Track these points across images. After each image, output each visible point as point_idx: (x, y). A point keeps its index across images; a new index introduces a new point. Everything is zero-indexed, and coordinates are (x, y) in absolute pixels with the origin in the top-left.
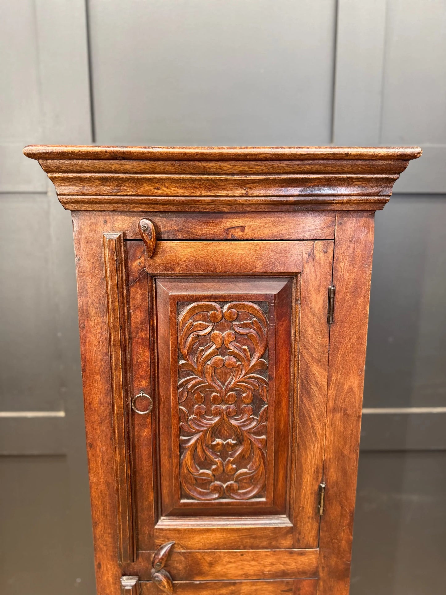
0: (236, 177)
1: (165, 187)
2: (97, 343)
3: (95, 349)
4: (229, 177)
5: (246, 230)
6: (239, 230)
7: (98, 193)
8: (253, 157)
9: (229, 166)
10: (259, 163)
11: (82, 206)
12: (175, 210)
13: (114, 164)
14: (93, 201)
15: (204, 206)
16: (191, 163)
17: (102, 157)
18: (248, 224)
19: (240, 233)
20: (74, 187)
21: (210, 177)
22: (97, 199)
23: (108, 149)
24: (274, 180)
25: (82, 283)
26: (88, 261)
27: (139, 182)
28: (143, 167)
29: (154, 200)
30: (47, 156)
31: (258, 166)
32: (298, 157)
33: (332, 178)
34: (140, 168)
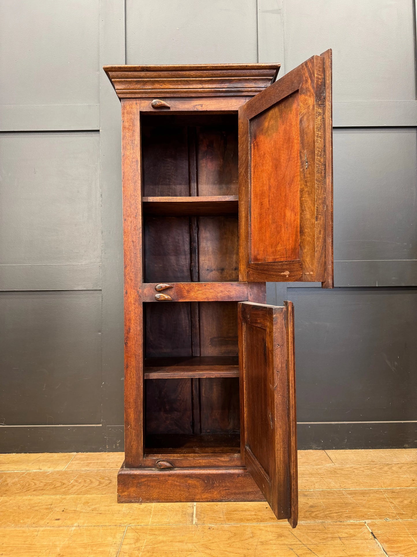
0: (197, 79)
1: (165, 85)
2: (130, 164)
3: (129, 167)
4: (194, 79)
5: (204, 106)
6: (200, 106)
7: (134, 88)
8: (204, 68)
9: (194, 73)
10: (208, 72)
11: (127, 95)
12: (169, 96)
13: (143, 74)
14: (132, 92)
15: (183, 94)
16: (177, 72)
17: (138, 69)
18: (204, 103)
19: (201, 108)
20: (124, 86)
21: (185, 79)
22: (134, 91)
23: (140, 66)
24: (215, 80)
25: (124, 133)
26: (128, 122)
27: (153, 82)
28: (155, 74)
29: (160, 91)
30: (113, 69)
31: (207, 73)
32: (225, 67)
33: (241, 79)
34: (154, 75)
